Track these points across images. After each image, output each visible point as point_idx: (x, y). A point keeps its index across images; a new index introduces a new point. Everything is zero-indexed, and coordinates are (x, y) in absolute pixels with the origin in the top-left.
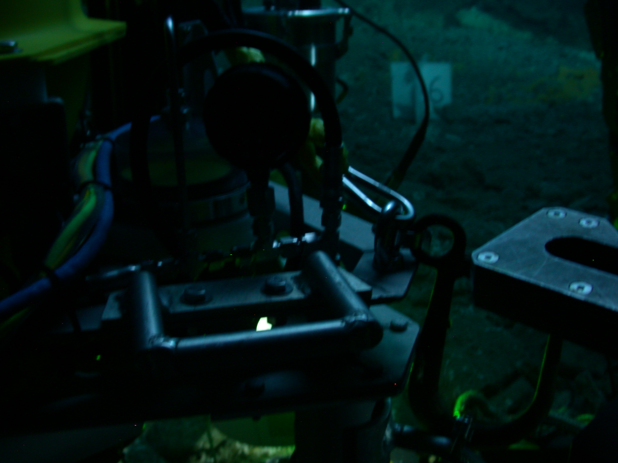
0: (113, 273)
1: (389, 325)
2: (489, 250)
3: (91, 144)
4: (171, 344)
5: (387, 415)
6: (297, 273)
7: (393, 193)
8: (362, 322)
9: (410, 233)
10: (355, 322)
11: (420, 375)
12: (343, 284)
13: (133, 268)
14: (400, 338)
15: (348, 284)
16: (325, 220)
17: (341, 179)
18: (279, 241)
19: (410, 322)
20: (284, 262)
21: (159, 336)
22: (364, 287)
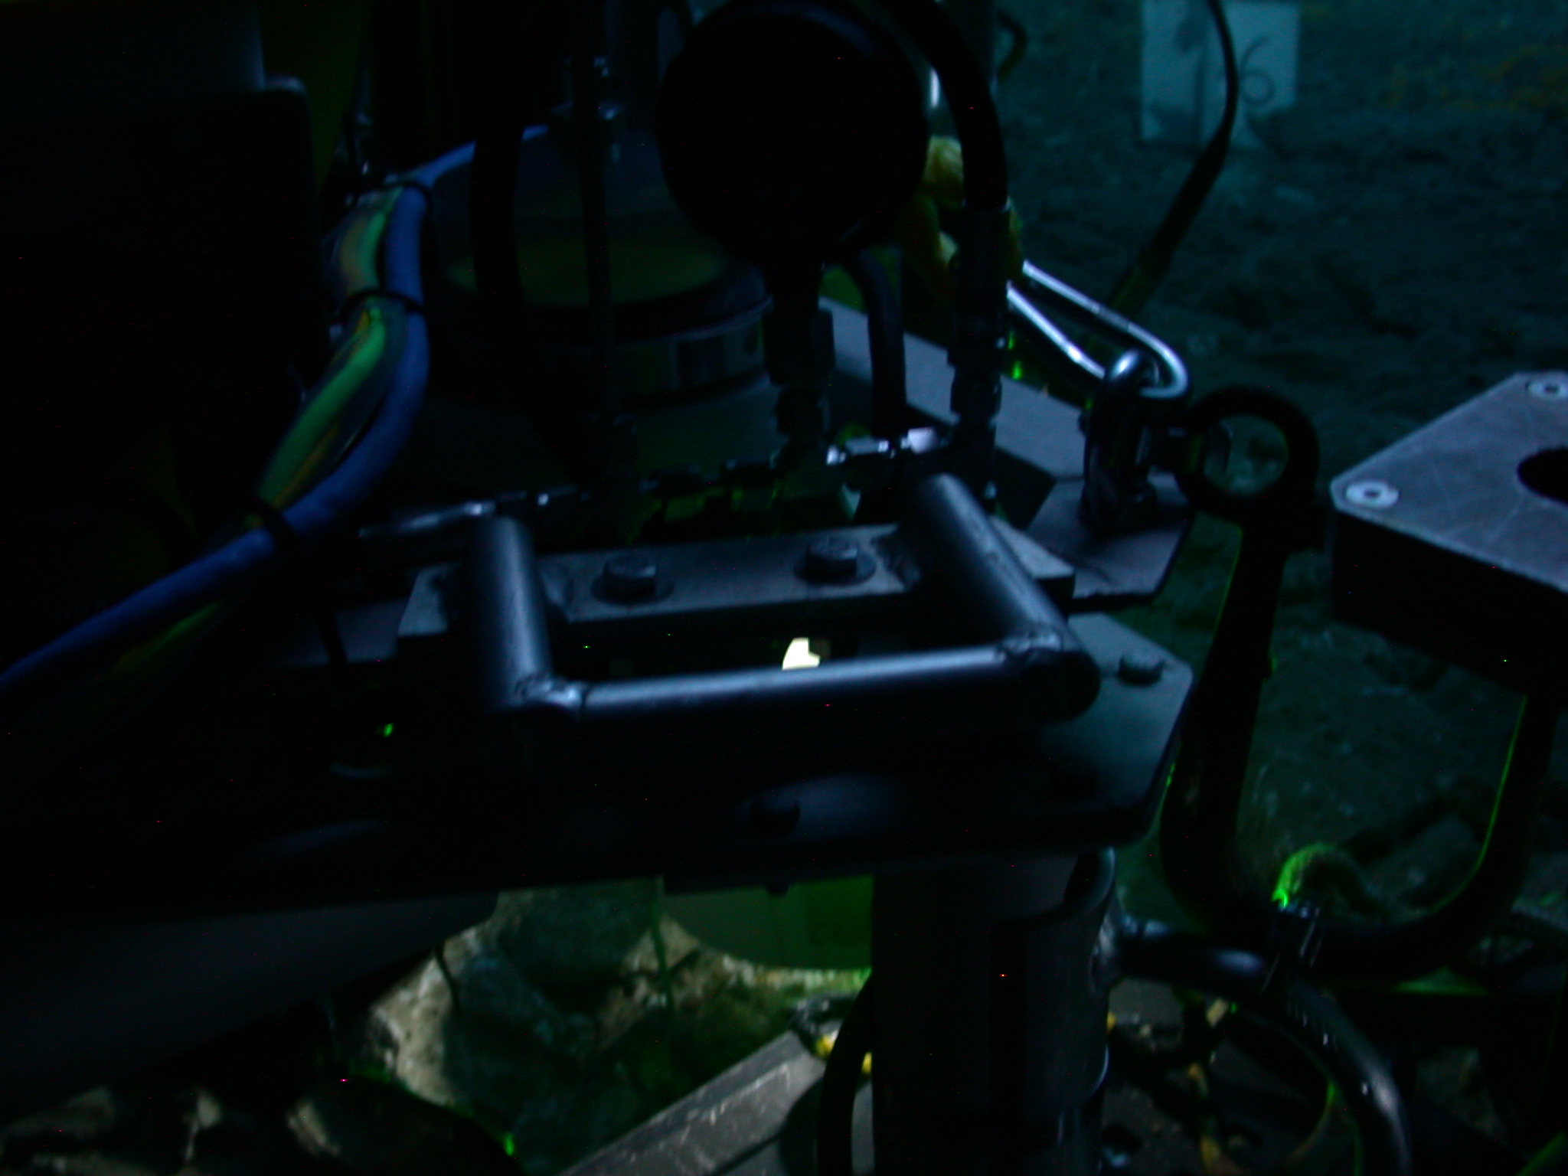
0: (429, 520)
1: (1117, 667)
2: (1374, 476)
3: (374, 197)
4: (570, 696)
5: (1105, 893)
6: (887, 530)
7: (1134, 330)
8: (1046, 651)
9: (1175, 432)
10: (1030, 651)
11: (1191, 795)
12: (1003, 559)
13: (477, 509)
14: (1140, 699)
15: (1015, 559)
16: (959, 398)
17: (1005, 293)
18: (842, 449)
19: (1170, 660)
20: (853, 501)
21: (539, 678)
22: (1055, 568)
